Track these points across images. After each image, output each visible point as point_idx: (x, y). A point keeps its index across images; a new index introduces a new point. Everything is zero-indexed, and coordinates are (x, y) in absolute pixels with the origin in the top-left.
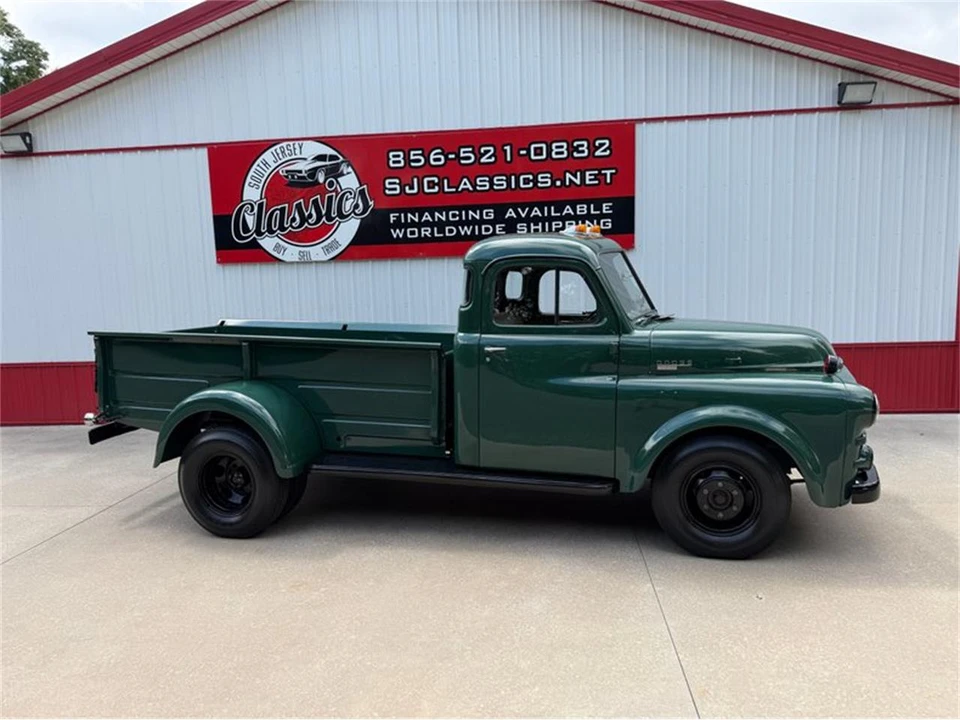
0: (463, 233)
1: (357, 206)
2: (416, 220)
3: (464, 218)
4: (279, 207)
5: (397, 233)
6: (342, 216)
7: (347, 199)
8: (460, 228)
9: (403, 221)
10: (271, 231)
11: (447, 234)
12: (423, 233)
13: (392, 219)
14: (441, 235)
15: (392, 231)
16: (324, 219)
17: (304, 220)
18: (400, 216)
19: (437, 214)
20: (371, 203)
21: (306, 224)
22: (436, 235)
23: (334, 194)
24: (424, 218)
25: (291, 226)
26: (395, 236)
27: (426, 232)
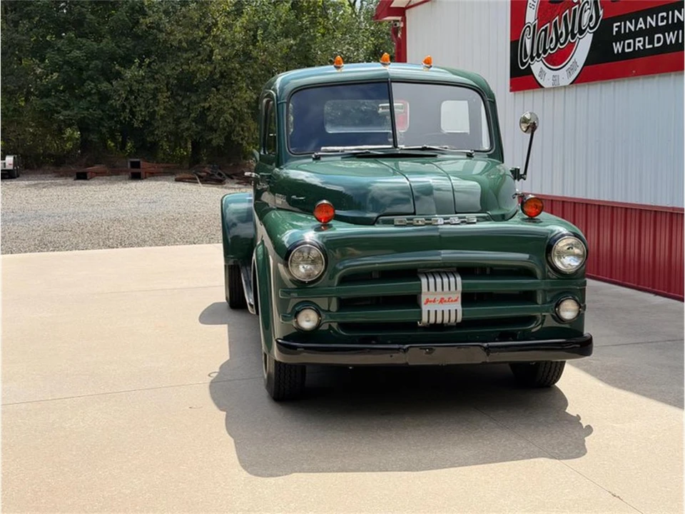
0: (668, 43)
1: (591, 19)
2: (633, 29)
3: (670, 22)
4: (543, 28)
5: (617, 48)
6: (581, 32)
7: (585, 11)
8: (666, 34)
9: (623, 32)
10: (539, 55)
11: (656, 45)
12: (637, 44)
13: (615, 29)
14: (651, 46)
15: (614, 44)
16: (569, 37)
17: (558, 40)
18: (621, 24)
19: (649, 19)
20: (601, 12)
21: (559, 45)
22: (647, 47)
23: (577, 6)
24: (639, 26)
25: (550, 47)
26: (616, 52)
27: (639, 43)
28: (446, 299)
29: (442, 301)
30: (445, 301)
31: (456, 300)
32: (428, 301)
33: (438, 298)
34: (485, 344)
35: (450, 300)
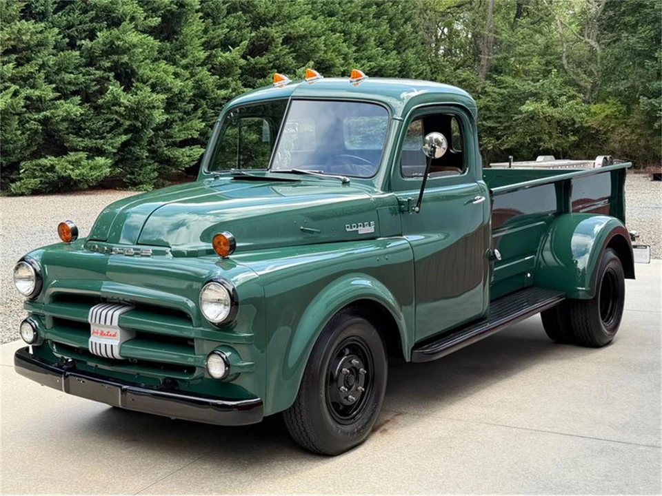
28: (105, 332)
29: (102, 334)
30: (104, 335)
31: (114, 335)
32: (94, 332)
33: (100, 331)
34: (125, 387)
35: (108, 334)
